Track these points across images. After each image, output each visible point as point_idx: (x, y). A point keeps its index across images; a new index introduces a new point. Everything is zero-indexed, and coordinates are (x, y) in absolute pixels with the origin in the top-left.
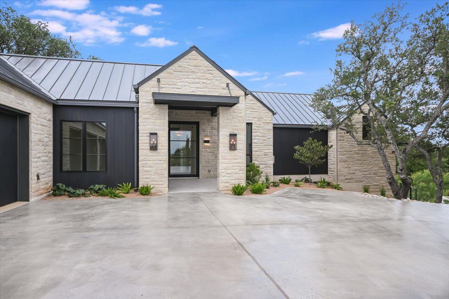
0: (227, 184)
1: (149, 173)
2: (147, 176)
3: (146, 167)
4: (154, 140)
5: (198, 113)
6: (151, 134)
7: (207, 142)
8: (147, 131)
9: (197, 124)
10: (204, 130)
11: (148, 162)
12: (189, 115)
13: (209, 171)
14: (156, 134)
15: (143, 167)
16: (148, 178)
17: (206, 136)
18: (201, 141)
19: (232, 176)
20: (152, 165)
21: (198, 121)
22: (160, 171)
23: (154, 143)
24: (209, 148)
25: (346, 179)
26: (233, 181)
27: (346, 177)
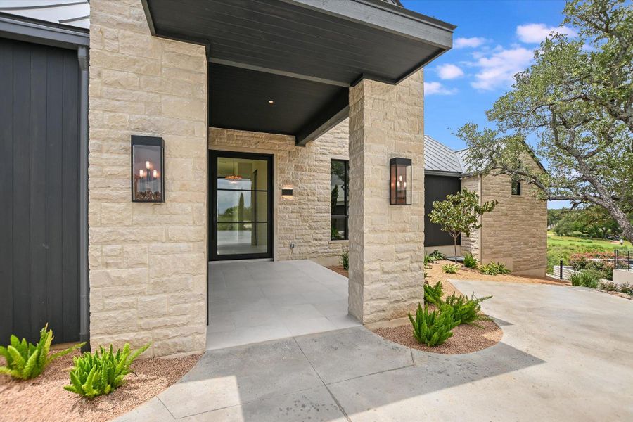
0: (385, 303)
1: (133, 288)
2: (124, 300)
3: (117, 265)
4: (148, 165)
5: (271, 139)
6: (136, 140)
7: (289, 192)
8: (120, 133)
9: (270, 158)
10: (282, 171)
11: (129, 247)
12: (255, 140)
13: (292, 247)
14: (158, 142)
15: (107, 265)
16: (130, 306)
17: (286, 182)
18: (277, 192)
19: (394, 279)
20: (145, 258)
21: (270, 152)
22: (177, 277)
23: (149, 177)
24: (292, 204)
25: (493, 253)
26: (397, 292)
27: (493, 250)
